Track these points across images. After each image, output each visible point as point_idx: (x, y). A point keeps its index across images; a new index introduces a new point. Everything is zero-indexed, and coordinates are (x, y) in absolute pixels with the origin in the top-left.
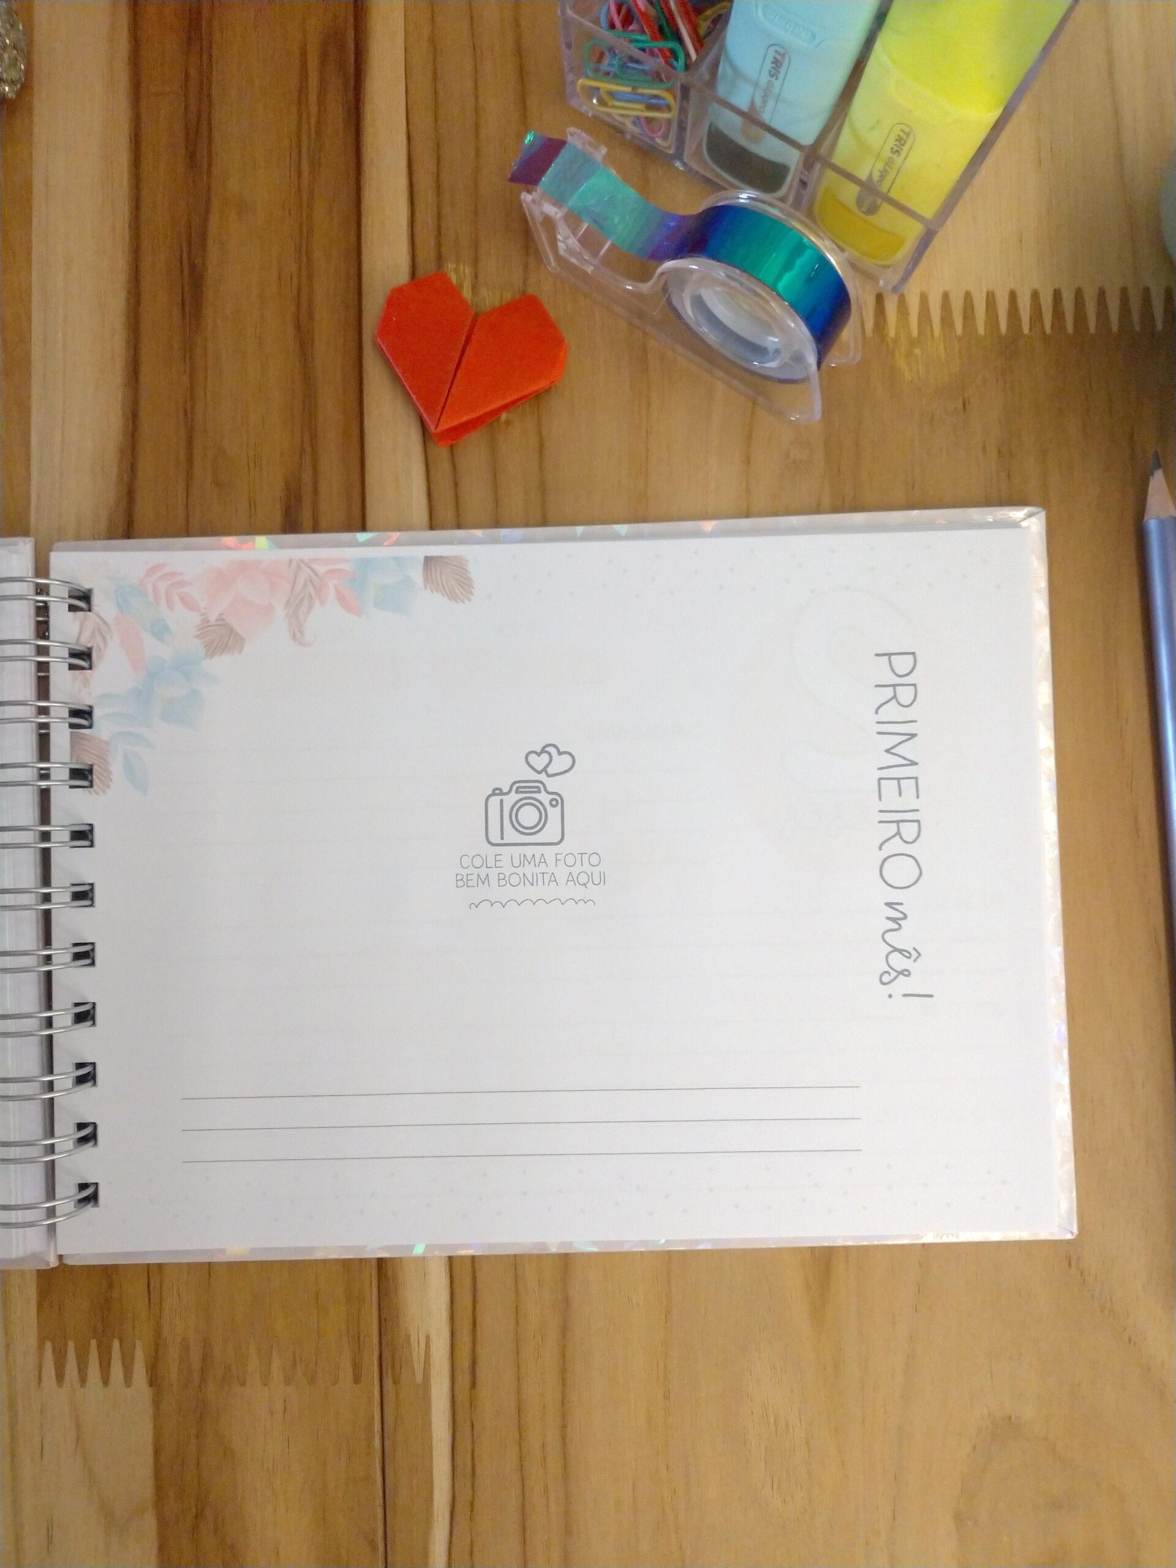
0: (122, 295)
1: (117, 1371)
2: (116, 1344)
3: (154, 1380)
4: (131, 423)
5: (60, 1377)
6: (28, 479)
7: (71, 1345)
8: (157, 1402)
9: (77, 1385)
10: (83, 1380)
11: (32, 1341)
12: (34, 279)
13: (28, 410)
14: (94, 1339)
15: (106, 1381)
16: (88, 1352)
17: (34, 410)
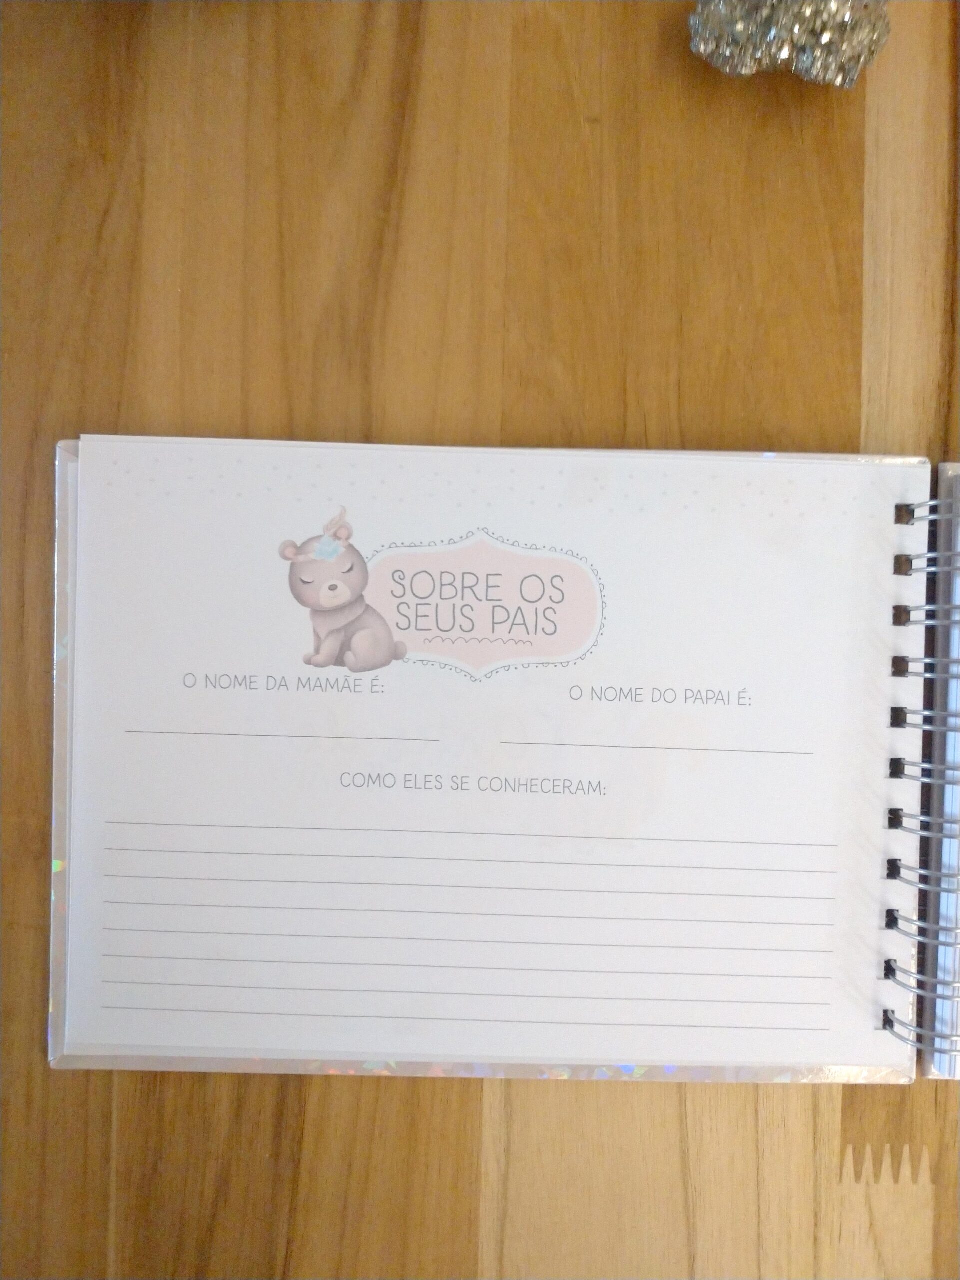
0: (943, 251)
1: (906, 1170)
2: (906, 1149)
3: (937, 1178)
4: (948, 365)
5: (858, 1176)
6: (859, 406)
7: (869, 1149)
8: (937, 1197)
9: (872, 1181)
10: (877, 1176)
11: (837, 1143)
12: (866, 229)
13: (860, 345)
14: (887, 1143)
15: (896, 1179)
16: (882, 1155)
17: (865, 345)
